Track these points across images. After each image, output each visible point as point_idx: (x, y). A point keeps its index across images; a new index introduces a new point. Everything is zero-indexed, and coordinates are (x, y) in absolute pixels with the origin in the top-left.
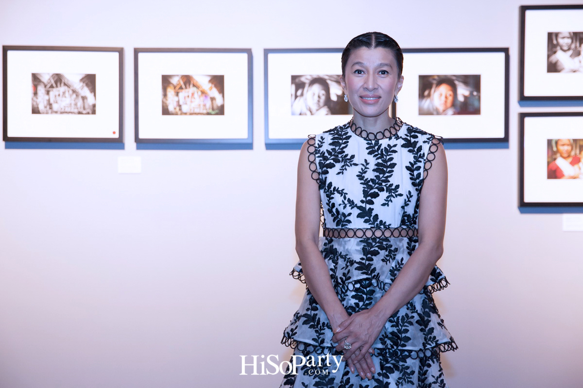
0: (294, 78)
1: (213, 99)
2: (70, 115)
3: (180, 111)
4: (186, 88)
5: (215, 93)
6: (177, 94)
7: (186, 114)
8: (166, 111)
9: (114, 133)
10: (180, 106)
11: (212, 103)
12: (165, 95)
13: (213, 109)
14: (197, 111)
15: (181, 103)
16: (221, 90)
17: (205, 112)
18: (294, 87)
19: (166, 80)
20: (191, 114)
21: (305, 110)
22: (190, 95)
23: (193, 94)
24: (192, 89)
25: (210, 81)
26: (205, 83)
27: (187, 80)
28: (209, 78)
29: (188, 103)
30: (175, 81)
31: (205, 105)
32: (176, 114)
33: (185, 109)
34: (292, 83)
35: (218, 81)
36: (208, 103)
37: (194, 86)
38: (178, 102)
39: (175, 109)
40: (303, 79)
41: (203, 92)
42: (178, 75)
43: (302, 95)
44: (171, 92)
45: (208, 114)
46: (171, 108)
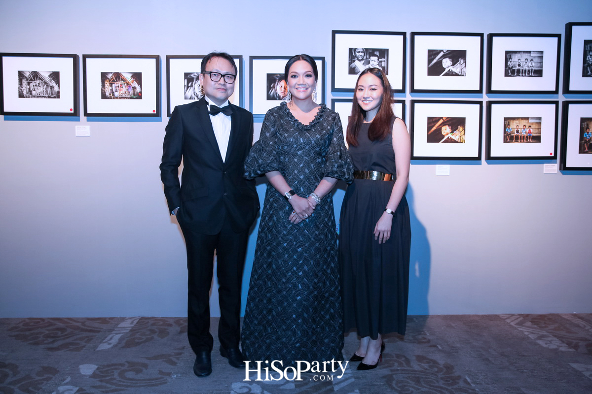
0: (186, 75)
1: (134, 88)
2: (43, 99)
3: (113, 96)
4: (117, 81)
5: (135, 84)
6: (111, 85)
7: (117, 98)
8: (104, 96)
9: (71, 110)
10: (113, 93)
11: (134, 91)
12: (103, 86)
13: (134, 95)
14: (124, 96)
15: (114, 91)
16: (140, 83)
17: (129, 96)
18: (186, 80)
19: (104, 76)
20: (120, 98)
21: (193, 95)
22: (120, 86)
23: (121, 85)
24: (121, 82)
25: (132, 77)
26: (128, 77)
27: (118, 76)
28: (131, 75)
29: (118, 91)
30: (110, 76)
31: (129, 92)
32: (111, 98)
33: (116, 94)
34: (185, 79)
35: (137, 77)
36: (131, 92)
37: (122, 80)
38: (112, 90)
39: (110, 94)
40: (192, 75)
41: (128, 84)
42: (111, 73)
43: (192, 86)
44: (107, 84)
45: (131, 98)
46: (107, 94)
